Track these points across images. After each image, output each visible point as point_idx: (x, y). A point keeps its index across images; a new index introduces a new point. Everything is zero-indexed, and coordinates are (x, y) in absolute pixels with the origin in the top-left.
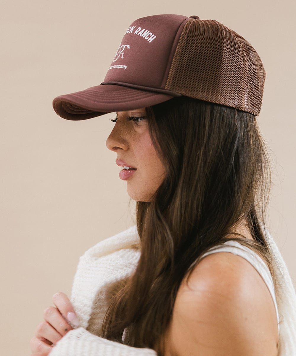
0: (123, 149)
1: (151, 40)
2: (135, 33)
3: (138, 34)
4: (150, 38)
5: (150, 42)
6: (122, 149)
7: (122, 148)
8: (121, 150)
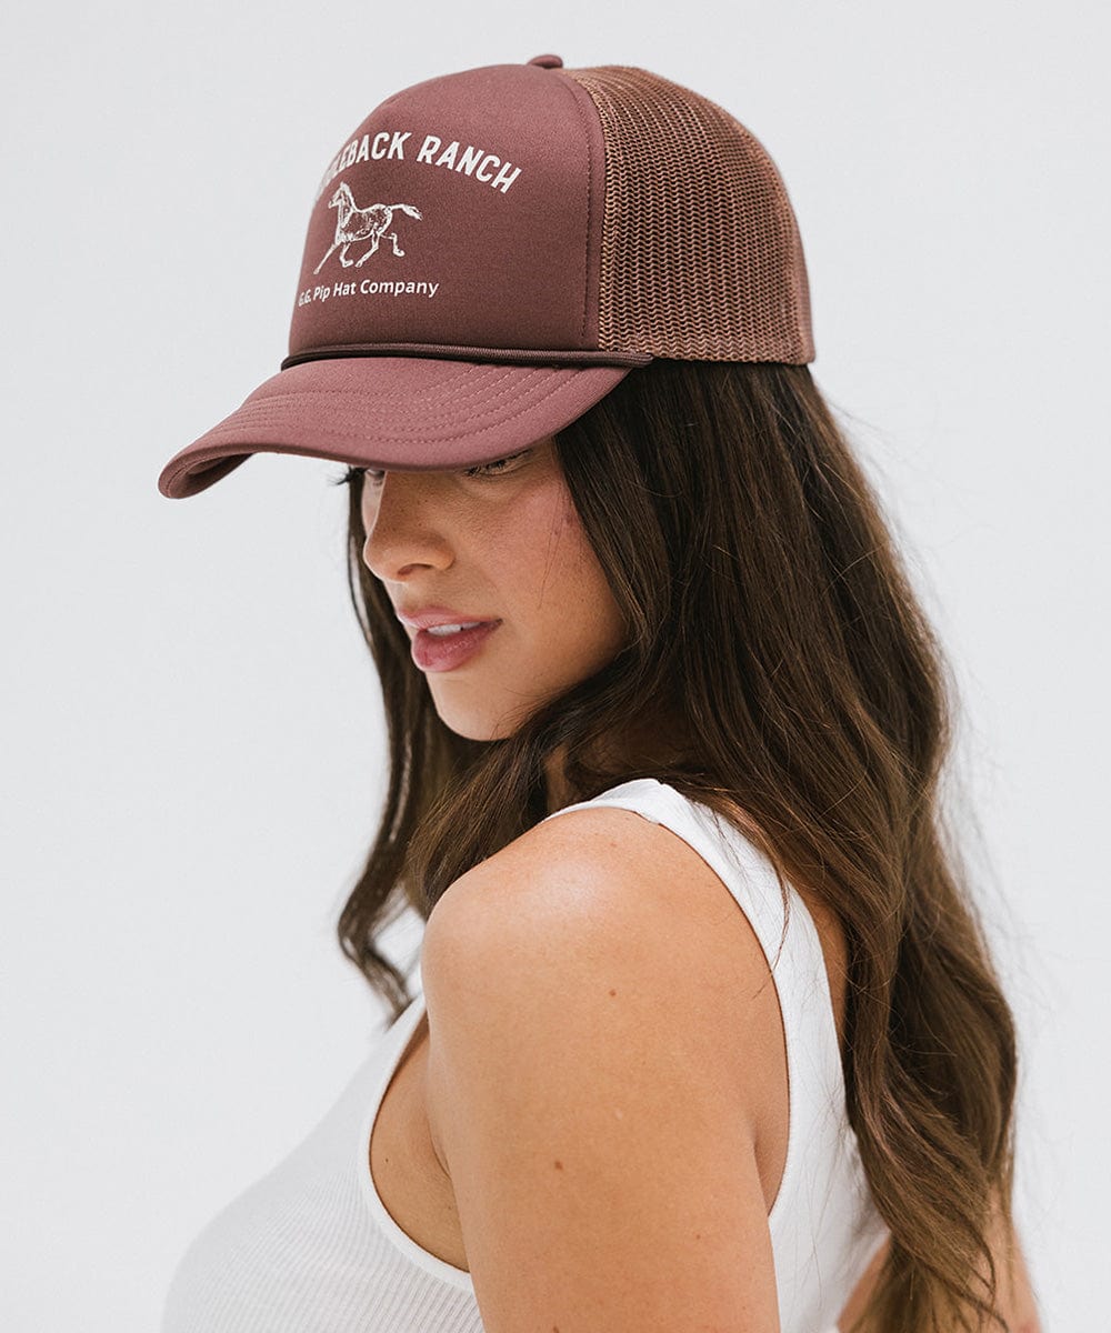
0: (434, 564)
1: (505, 181)
2: (420, 159)
3: (439, 163)
4: (500, 178)
5: (504, 190)
6: (427, 567)
7: (429, 563)
8: (428, 572)
